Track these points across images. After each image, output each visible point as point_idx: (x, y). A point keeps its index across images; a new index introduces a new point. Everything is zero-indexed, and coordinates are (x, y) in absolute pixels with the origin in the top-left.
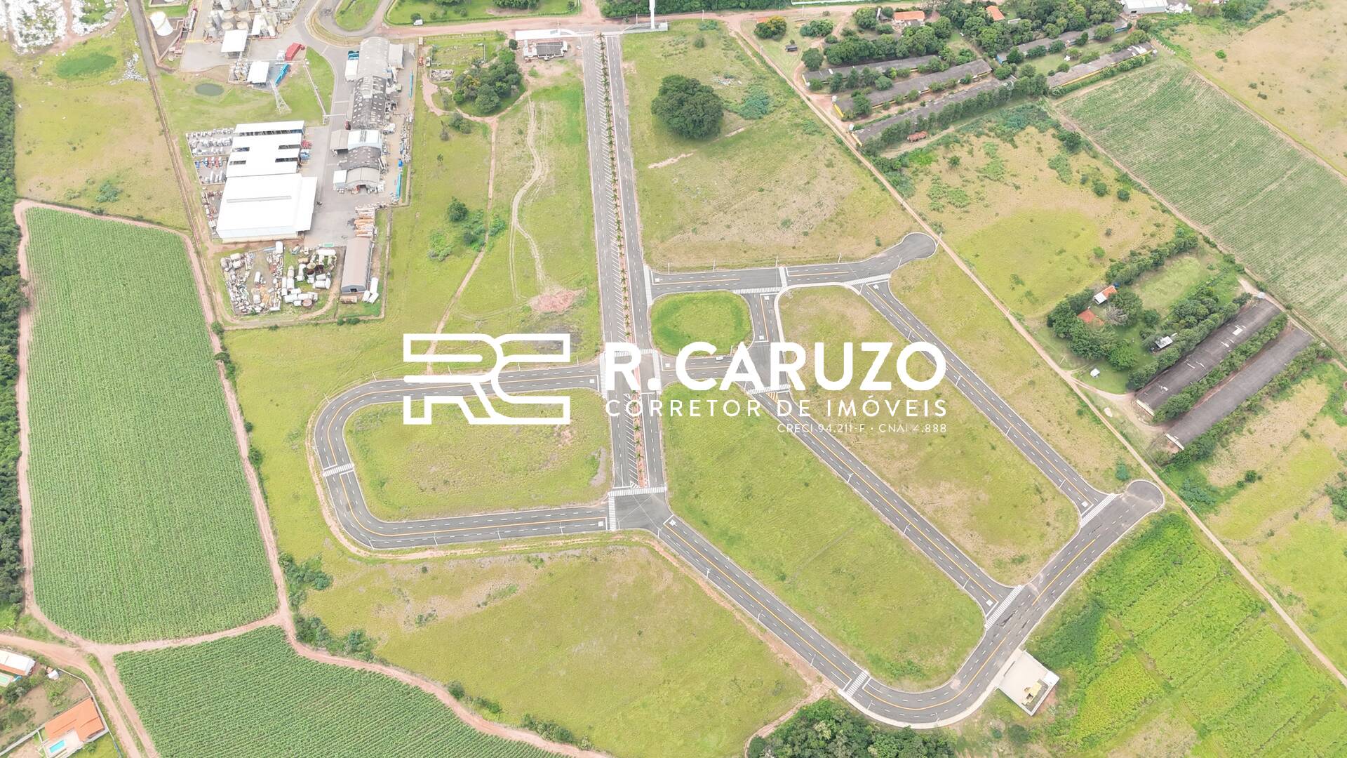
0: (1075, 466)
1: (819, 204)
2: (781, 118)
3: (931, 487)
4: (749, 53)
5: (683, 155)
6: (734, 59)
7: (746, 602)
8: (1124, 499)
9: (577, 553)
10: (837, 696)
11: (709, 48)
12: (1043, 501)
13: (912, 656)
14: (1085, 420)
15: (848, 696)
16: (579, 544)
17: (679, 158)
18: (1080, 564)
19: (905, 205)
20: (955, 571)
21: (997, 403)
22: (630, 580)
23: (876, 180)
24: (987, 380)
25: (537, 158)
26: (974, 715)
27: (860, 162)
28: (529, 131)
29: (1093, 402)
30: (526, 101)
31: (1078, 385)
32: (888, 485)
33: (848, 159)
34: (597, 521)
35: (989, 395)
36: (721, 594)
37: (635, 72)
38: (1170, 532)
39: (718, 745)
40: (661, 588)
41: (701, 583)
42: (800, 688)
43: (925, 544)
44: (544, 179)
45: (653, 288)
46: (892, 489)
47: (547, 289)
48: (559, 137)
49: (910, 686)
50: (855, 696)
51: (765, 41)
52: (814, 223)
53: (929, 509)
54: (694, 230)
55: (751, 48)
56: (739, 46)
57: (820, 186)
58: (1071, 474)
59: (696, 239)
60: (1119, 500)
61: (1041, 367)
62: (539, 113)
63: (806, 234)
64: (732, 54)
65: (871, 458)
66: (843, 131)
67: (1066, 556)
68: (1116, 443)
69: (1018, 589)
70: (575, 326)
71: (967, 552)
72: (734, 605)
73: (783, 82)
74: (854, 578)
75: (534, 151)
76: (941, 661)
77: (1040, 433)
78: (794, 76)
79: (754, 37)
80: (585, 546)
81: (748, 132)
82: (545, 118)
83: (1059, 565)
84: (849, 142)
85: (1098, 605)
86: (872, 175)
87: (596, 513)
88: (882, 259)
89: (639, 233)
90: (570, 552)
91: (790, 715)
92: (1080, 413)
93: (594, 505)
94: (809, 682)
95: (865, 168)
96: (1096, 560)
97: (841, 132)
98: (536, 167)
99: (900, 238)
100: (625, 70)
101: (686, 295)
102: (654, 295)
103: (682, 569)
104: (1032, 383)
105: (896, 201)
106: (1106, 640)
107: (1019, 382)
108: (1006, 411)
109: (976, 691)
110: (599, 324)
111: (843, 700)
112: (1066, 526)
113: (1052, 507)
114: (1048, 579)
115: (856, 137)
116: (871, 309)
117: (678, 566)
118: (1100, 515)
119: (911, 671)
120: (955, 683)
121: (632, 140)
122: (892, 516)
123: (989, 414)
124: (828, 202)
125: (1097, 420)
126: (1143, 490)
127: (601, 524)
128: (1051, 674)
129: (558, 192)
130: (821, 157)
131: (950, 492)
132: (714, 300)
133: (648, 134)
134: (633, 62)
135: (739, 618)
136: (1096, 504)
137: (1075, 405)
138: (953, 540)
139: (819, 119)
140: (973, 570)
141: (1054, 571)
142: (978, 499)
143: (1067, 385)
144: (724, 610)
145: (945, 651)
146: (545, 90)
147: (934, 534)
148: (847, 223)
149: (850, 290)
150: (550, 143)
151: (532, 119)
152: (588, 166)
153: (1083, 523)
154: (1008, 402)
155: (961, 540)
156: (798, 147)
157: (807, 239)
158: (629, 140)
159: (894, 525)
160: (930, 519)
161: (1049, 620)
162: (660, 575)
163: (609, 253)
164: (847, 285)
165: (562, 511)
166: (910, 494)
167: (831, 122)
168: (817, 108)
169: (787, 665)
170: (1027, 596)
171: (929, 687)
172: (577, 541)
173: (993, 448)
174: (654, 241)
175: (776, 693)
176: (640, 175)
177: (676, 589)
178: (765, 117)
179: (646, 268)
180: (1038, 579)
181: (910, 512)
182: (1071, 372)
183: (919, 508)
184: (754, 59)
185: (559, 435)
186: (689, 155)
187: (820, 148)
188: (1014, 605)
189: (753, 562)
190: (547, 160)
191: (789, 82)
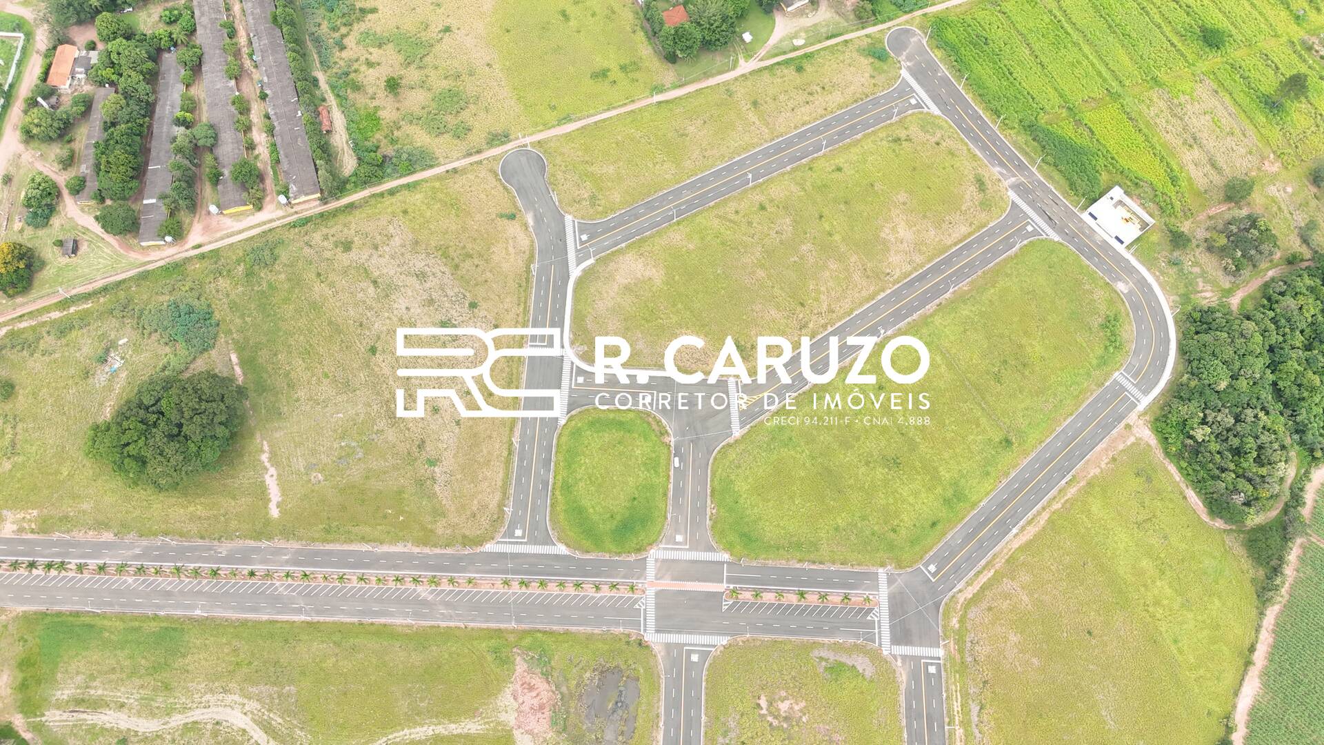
0: (867, 96)
1: (421, 276)
2: (228, 295)
3: (888, 250)
4: (56, 315)
5: (264, 457)
6: (64, 341)
7: (1040, 493)
8: (909, 64)
9: (975, 709)
10: (1145, 413)
11: (18, 377)
12: (908, 139)
13: (1096, 322)
14: (809, 68)
15: (1145, 401)
16: (962, 705)
17: (267, 464)
18: (984, 127)
19: (450, 167)
20: (994, 251)
21: (778, 149)
22: (1014, 638)
23: (392, 192)
24: (745, 150)
25: (197, 715)
26: (1157, 280)
27: (351, 207)
28: (123, 726)
29: (785, 53)
30: (38, 728)
31: (761, 60)
32: (882, 295)
33: (342, 218)
34: (928, 675)
35: (766, 153)
36: (1029, 523)
37: (35, 513)
38: (950, 35)
39: (1214, 558)
40: (1025, 598)
41: (1016, 545)
42: (1137, 452)
43: (960, 275)
44: (253, 705)
45: (533, 541)
46: (889, 291)
47: (503, 717)
48: (155, 669)
49: (1128, 331)
50: (1146, 392)
51: (36, 283)
52: (456, 290)
53: (918, 259)
54: (432, 462)
55: (47, 309)
56: (33, 328)
57: (383, 266)
58: (876, 102)
59: (449, 462)
60: (909, 69)
61: (733, 88)
62: (79, 702)
63: (473, 305)
64: (48, 341)
65: (847, 305)
66: (280, 213)
67: (976, 139)
68: (839, 48)
69: (1012, 195)
70: (588, 675)
71: (970, 234)
72: (1044, 509)
73: (144, 276)
74: (1005, 362)
75: (177, 720)
76: (1100, 295)
77: (822, 117)
78: (134, 256)
79: (19, 300)
80: (965, 695)
81: (240, 349)
82: (97, 692)
83: (984, 148)
84: (307, 210)
85: (1031, 128)
86: (382, 195)
87: (914, 676)
88: (538, 220)
89: (416, 550)
90: (975, 719)
91: (1172, 469)
92: (800, 69)
93: (903, 677)
94: (1132, 439)
95: (366, 201)
96: (981, 112)
97: (284, 217)
98: (218, 717)
99: (505, 188)
100: (21, 530)
101: (557, 493)
102: (547, 541)
103: (997, 566)
104: (755, 103)
105: (438, 178)
106: (1067, 130)
107: (752, 117)
108: (789, 143)
109: (1131, 270)
110: (590, 637)
111: (1150, 406)
112: (941, 128)
113: (914, 130)
114: (1002, 164)
115: (303, 198)
116: (620, 252)
117: (992, 571)
118: (927, 91)
119: (1110, 324)
120: (1121, 287)
121: (202, 538)
122: (924, 301)
123: (792, 161)
124: (419, 263)
125: (806, 56)
126: (900, 41)
127: (932, 670)
128: (1112, 193)
129: (291, 682)
130: (328, 254)
131: (894, 229)
132: (571, 456)
133: (198, 508)
134: (5, 512)
135: (1059, 505)
136: (913, 90)
137: (790, 72)
138: (955, 244)
139: (246, 240)
140: (991, 233)
141: (993, 156)
142: (904, 204)
143: (760, 70)
144: (1050, 521)
145: (1087, 287)
146: (23, 686)
147: (947, 262)
148: (464, 247)
149: (584, 270)
150: (167, 687)
151: (91, 718)
152: (244, 623)
153: (935, 110)
154: (777, 137)
155: (956, 236)
156: (296, 281)
157: (483, 305)
158: (200, 542)
159: (937, 301)
160: (929, 261)
161: (1049, 177)
162: (1007, 596)
163: (448, 605)
164: (575, 272)
165: (909, 726)
166: (897, 274)
167: (264, 223)
168: (222, 238)
169: (1114, 459)
170: (1017, 187)
171: (1128, 315)
172: (957, 706)
173: (839, 169)
174: (440, 528)
175: (1149, 480)
176: (288, 532)
177: (1025, 578)
178: (217, 316)
179: (489, 547)
180: (1001, 173)
181: (922, 277)
182: (742, 61)
183: (915, 269)
184: (72, 310)
185: (786, 719)
186: (266, 448)
187: (307, 250)
188: (1031, 204)
189: (988, 474)
190: (208, 697)
191: (150, 267)
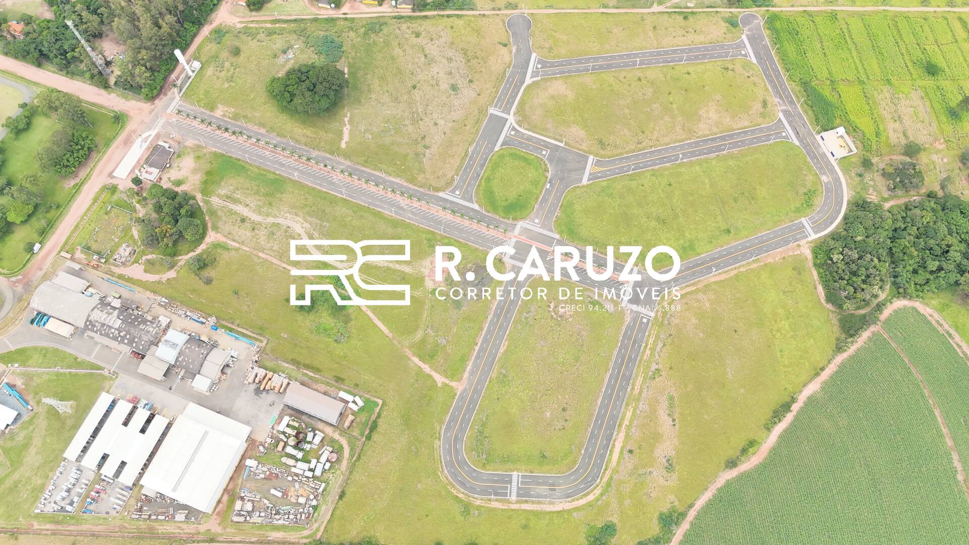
0: (718, 42)
1: (450, 60)
2: (352, 40)
3: (700, 120)
4: (269, 25)
5: (346, 119)
6: (269, 38)
7: (736, 260)
8: (748, 33)
9: (660, 345)
10: (811, 242)
11: (243, 48)
12: (733, 70)
13: (802, 191)
14: (691, 19)
15: (814, 236)
16: (654, 341)
17: (346, 123)
18: (778, 76)
19: (482, 13)
20: (759, 139)
21: (659, 54)
22: (694, 321)
23: (448, 16)
24: (641, 49)
25: (280, 221)
26: (846, 180)
27: (426, 17)
28: (245, 214)
29: (681, 8)
30: (207, 202)
31: (666, 8)
32: (689, 141)
33: (419, 21)
34: (642, 322)
35: (651, 54)
36: (725, 272)
37: (233, 110)
38: (778, 25)
39: (820, 321)
40: (708, 305)
41: (713, 280)
42: (800, 259)
43: (735, 145)
44: (307, 225)
45: (463, 198)
46: (693, 141)
47: (422, 270)
48: (267, 195)
49: (819, 201)
50: (816, 233)
51: (264, 8)
52: (465, 71)
53: (715, 129)
54: (426, 147)
55: (265, 22)
56: (256, 29)
57: (432, 50)
58: (722, 47)
59: (434, 149)
60: (747, 35)
61: (645, 17)
62: (228, 198)
63: (471, 81)
64: (262, 36)
65: (667, 140)
66: (390, 10)
67: (771, 81)
68: (712, 14)
69: (781, 115)
70: (470, 265)
71: (750, 127)
72: (735, 268)
73: (315, 20)
74: (743, 194)
75: (270, 220)
76: (810, 178)
77: (689, 45)
78: (314, 10)
79: (254, 13)
80: (658, 337)
81: (350, 67)
82: (238, 195)
83: (774, 87)
84: (403, 12)
85: (805, 85)
86: (443, 16)
87: (634, 320)
88: (518, 51)
89: (405, 184)
90: (658, 349)
91: (815, 273)
92: (686, 18)
93: (628, 319)
94: (798, 252)
95: (434, 17)
96: (780, 69)
97: (391, 13)
98: (289, 225)
99: (506, 31)
100: (224, 116)
101: (483, 181)
102: (471, 201)
103: (698, 287)
104: (655, 28)
105: (474, 16)
106: (826, 92)
107: (651, 34)
108: (666, 53)
109: (832, 171)
110: (476, 250)
111: (815, 240)
112: (753, 70)
113: (738, 67)
114: (781, 97)
115: (404, 6)
116: (556, 78)
117: (695, 288)
118: (753, 49)
119: (809, 195)
120: (824, 178)
121: (305, 145)
122: (710, 151)
123: (663, 62)
124: (450, 53)
125: (692, 13)
126: (748, 20)
127: (645, 320)
128: (838, 130)
129: (328, 221)
130: (407, 36)
131: (707, 111)
132: (495, 167)
133: (308, 132)
134: (219, 105)
135: (745, 270)
136: (745, 46)
137: (680, 18)
138: (739, 129)
139: (369, 18)
140: (761, 130)
141: (777, 93)
142: (718, 101)
143: (664, 13)
144: (737, 276)
145: (805, 172)
146: (205, 183)
147: (731, 136)
148: (476, 53)
149: (533, 82)
150: (270, 204)
151: (232, 206)
152: (314, 189)
153: (754, 60)
154: (661, 48)
155: (740, 125)
156: (387, 44)
157: (476, 83)
158: (304, 147)
159: (717, 154)
160: (721, 132)
161: (806, 112)
162: (698, 301)
163: (412, 213)
164: (528, 81)
165: (623, 341)
166: (700, 133)
167: (381, 13)
168: (358, 14)
169: (784, 258)
170: (785, 113)
171: (822, 193)
172: (651, 341)
173: (689, 73)
174: (420, 178)
175: (799, 273)
176: (347, 155)
177: (712, 296)
178: (344, 48)
179: (441, 194)
180: (779, 103)
181: (712, 140)
182: (655, 5)
183: (711, 134)
184: (277, 25)
185: (561, 316)
186: (348, 115)
187: (397, 31)
188: (790, 123)
189: (711, 242)
190: (288, 215)
191: (320, 17)
